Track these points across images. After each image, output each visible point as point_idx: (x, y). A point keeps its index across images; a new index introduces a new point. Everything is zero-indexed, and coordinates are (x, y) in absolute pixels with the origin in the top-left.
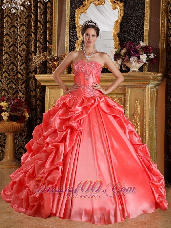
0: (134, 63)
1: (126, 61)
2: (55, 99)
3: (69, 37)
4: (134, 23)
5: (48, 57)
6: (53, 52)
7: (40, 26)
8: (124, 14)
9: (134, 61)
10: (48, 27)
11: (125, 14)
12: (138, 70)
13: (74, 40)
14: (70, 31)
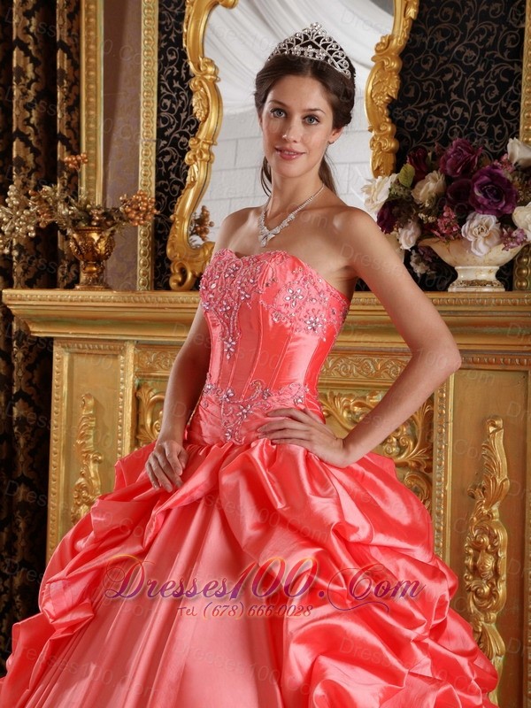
0: (481, 245)
1: (443, 235)
2: (96, 402)
3: (159, 117)
4: (470, 53)
5: (63, 211)
6: (83, 188)
7: (25, 65)
8: (420, 8)
9: (485, 235)
10: (62, 71)
11: (426, 9)
12: (492, 277)
13: (182, 134)
14: (163, 90)
